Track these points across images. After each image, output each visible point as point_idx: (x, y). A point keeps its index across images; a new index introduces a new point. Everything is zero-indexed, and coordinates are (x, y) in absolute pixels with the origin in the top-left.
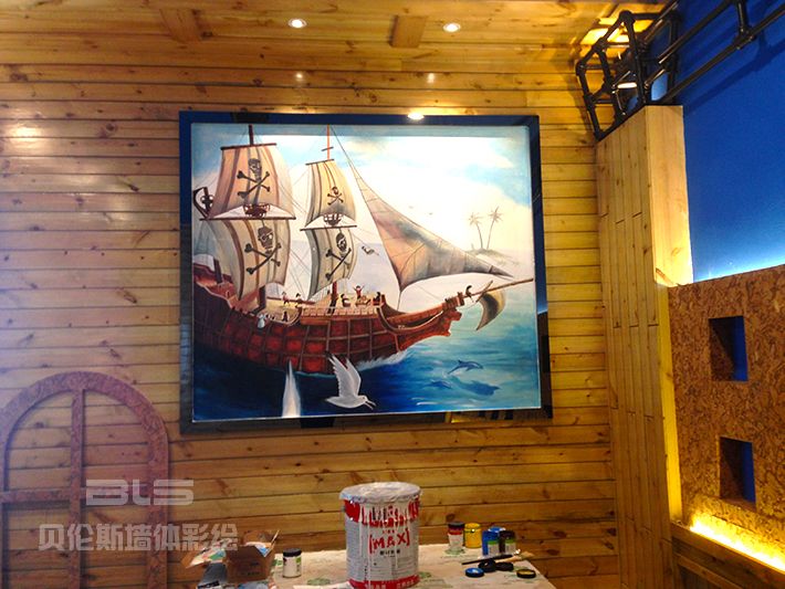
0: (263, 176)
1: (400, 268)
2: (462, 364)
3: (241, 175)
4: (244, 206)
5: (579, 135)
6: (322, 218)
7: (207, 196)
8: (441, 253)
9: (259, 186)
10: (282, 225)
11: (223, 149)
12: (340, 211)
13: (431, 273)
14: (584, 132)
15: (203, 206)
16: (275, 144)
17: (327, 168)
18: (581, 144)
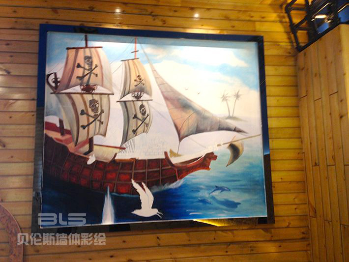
0: (93, 67)
1: (179, 126)
2: (217, 188)
3: (79, 66)
4: (81, 86)
5: (286, 49)
6: (130, 94)
7: (56, 78)
8: (205, 118)
9: (90, 73)
10: (105, 98)
11: (68, 49)
12: (142, 90)
13: (198, 131)
14: (289, 47)
15: (53, 85)
16: (101, 47)
17: (134, 64)
18: (288, 54)
